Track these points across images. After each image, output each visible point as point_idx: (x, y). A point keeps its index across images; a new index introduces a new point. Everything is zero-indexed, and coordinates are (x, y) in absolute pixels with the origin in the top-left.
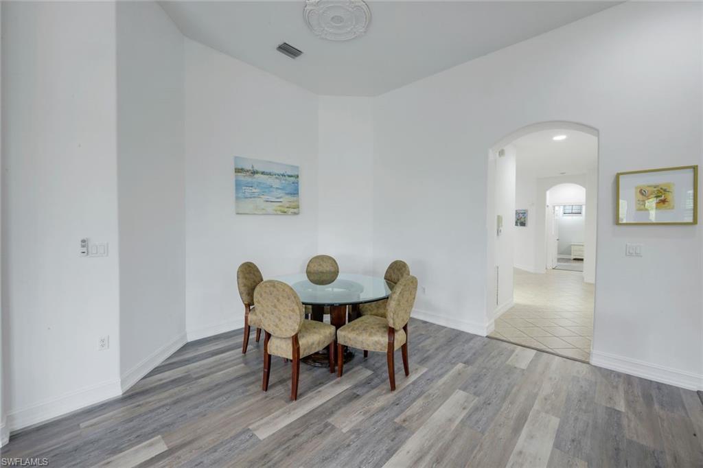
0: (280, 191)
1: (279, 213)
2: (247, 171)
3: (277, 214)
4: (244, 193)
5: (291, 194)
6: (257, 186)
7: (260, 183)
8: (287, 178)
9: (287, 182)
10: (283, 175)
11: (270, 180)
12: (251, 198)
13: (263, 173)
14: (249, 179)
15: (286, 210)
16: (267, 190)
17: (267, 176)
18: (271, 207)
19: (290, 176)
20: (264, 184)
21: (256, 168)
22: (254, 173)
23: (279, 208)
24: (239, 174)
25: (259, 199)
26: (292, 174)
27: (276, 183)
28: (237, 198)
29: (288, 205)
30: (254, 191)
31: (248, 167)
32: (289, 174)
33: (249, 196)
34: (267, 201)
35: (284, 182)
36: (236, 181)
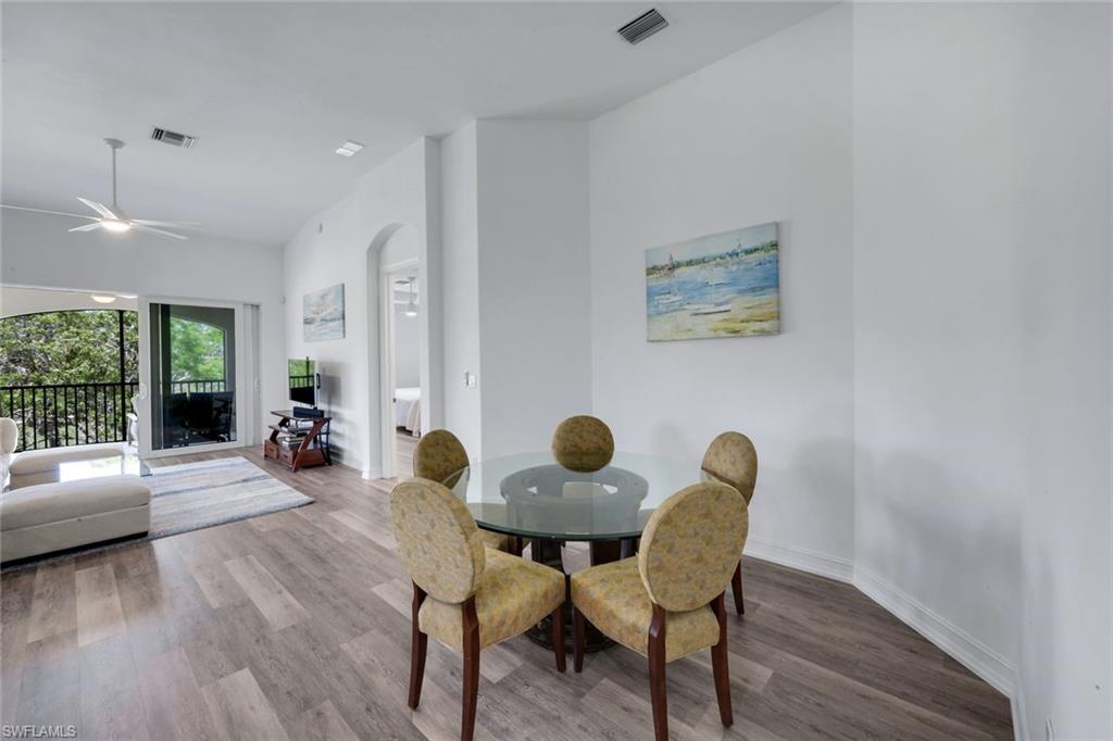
0: (725, 289)
1: (723, 334)
2: (663, 268)
3: (718, 338)
4: (657, 306)
5: (753, 290)
6: (679, 290)
7: (684, 282)
8: (743, 257)
9: (742, 267)
10: (734, 254)
11: (703, 272)
12: (667, 312)
13: (690, 263)
14: (665, 282)
15: (737, 326)
16: (696, 293)
17: (698, 267)
18: (703, 326)
19: (748, 252)
20: (691, 282)
21: (677, 258)
22: (673, 267)
23: (723, 325)
24: (652, 276)
25: (683, 312)
26: (757, 244)
27: (715, 275)
28: (649, 316)
29: (743, 317)
30: (675, 299)
31: (663, 261)
32: (748, 246)
33: (665, 310)
34: (696, 314)
35: (734, 268)
36: (648, 288)
